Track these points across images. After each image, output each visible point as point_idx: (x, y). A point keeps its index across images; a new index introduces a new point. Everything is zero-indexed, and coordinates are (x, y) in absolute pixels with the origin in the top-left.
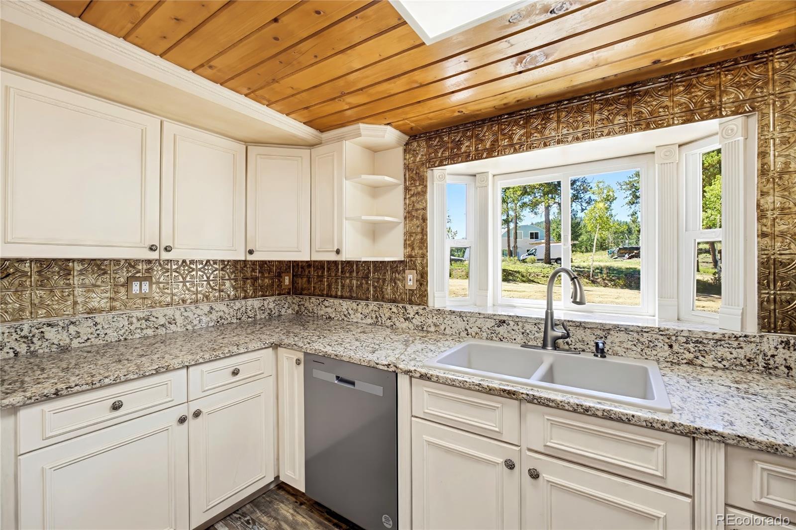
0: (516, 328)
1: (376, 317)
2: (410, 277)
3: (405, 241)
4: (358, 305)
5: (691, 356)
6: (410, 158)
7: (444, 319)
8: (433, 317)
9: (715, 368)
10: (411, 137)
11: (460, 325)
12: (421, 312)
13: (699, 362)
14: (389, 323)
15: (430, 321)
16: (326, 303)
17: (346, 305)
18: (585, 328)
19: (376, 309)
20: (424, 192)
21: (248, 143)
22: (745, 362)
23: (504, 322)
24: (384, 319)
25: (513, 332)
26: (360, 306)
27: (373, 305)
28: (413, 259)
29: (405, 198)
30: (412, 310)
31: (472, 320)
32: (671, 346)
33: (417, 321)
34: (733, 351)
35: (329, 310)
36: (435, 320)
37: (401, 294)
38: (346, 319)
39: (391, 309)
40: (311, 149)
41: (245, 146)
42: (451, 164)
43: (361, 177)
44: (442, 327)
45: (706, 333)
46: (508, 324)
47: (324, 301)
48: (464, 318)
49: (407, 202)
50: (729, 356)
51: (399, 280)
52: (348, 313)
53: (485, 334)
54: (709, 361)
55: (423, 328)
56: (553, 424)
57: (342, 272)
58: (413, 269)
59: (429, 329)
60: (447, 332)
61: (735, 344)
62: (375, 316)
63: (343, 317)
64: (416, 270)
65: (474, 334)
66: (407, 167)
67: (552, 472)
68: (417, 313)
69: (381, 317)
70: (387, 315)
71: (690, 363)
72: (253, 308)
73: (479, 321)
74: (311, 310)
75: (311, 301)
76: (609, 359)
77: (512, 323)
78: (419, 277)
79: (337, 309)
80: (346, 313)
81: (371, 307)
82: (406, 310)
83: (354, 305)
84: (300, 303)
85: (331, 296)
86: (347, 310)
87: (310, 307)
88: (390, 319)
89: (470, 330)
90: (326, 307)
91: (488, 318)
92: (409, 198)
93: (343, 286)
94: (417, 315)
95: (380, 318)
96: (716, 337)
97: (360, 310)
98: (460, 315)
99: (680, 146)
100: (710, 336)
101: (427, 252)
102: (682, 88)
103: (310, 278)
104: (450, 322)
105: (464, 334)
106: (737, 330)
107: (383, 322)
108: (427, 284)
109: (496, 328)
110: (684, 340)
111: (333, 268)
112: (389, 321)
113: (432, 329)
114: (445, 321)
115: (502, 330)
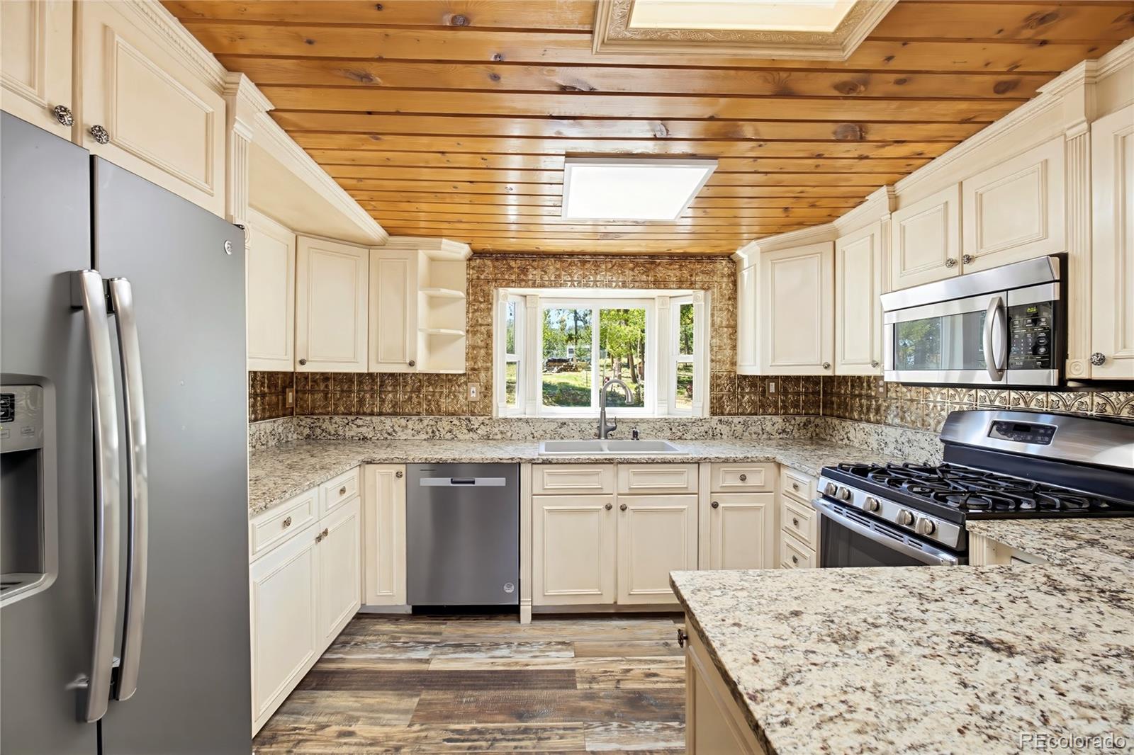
0: (574, 428)
1: (433, 432)
2: (473, 389)
3: (467, 354)
4: (408, 421)
5: (680, 434)
6: (473, 274)
7: (511, 426)
8: (499, 425)
9: (692, 439)
10: (474, 253)
11: (526, 430)
12: (487, 422)
13: (684, 437)
14: (449, 436)
15: (496, 430)
16: (359, 422)
17: (388, 422)
18: (623, 422)
19: (433, 423)
20: (490, 310)
21: (298, 233)
22: (704, 434)
23: (565, 424)
24: (443, 432)
25: (572, 431)
26: (410, 422)
27: (428, 420)
28: (476, 372)
29: (468, 312)
30: (476, 421)
31: (538, 424)
32: (671, 429)
33: (482, 431)
34: (699, 428)
35: (364, 430)
36: (501, 428)
37: (461, 406)
38: (389, 437)
39: (451, 422)
40: (369, 249)
41: (295, 236)
42: (518, 287)
43: (439, 290)
44: (509, 434)
45: (688, 419)
46: (569, 425)
47: (356, 419)
48: (530, 424)
49: (470, 315)
50: (698, 432)
51: (459, 392)
52: (394, 431)
53: (548, 436)
54: (688, 436)
55: (489, 437)
56: (635, 474)
57: (381, 386)
58: (476, 382)
59: (496, 437)
60: (513, 438)
61: (700, 424)
62: (431, 430)
63: (386, 435)
64: (480, 382)
65: (539, 436)
66: (470, 281)
67: (634, 503)
68: (483, 423)
69: (439, 430)
70: (447, 429)
71: (680, 438)
72: (265, 432)
73: (544, 425)
74: (333, 432)
75: (334, 421)
76: (641, 440)
77: (571, 424)
78: (483, 389)
79: (376, 428)
80: (390, 430)
81: (425, 422)
82: (470, 421)
83: (403, 422)
84: (312, 425)
85: (364, 414)
86: (392, 427)
87: (331, 428)
88: (450, 432)
89: (535, 434)
90: (359, 426)
91: (551, 421)
92: (473, 312)
93: (383, 401)
94: (482, 426)
95: (437, 432)
96: (693, 420)
97: (410, 426)
98: (527, 421)
99: (671, 297)
100: (690, 421)
101: (492, 365)
102: (677, 266)
103: (327, 393)
104: (517, 429)
105: (530, 438)
106: (699, 415)
107: (442, 436)
108: (492, 396)
109: (558, 429)
110: (677, 424)
111: (367, 380)
112: (449, 434)
113: (499, 436)
114: (512, 428)
115: (563, 430)
